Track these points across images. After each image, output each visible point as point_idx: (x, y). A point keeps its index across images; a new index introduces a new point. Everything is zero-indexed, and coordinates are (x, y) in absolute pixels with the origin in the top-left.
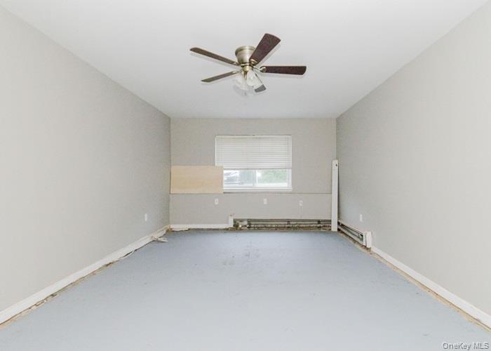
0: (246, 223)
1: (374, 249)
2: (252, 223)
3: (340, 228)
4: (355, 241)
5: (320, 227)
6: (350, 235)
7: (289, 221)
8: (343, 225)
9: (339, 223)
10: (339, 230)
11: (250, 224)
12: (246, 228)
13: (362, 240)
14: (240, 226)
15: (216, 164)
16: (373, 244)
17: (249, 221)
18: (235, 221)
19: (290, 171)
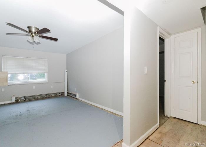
0: (23, 98)
1: (79, 99)
2: (26, 98)
3: (68, 94)
4: (73, 97)
5: (60, 95)
6: (71, 96)
7: (46, 95)
8: (69, 93)
9: (67, 93)
10: (67, 95)
11: (25, 99)
12: (23, 101)
13: (76, 96)
14: (20, 100)
15: (2, 71)
16: (79, 97)
17: (25, 98)
18: (16, 99)
19: (47, 74)
